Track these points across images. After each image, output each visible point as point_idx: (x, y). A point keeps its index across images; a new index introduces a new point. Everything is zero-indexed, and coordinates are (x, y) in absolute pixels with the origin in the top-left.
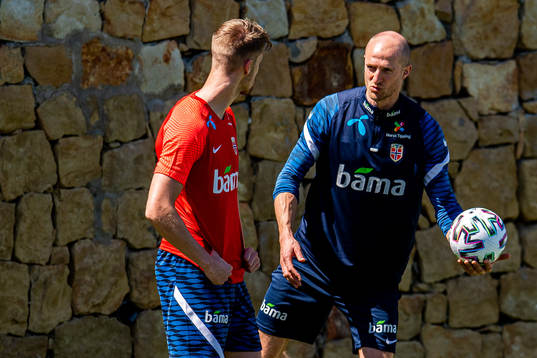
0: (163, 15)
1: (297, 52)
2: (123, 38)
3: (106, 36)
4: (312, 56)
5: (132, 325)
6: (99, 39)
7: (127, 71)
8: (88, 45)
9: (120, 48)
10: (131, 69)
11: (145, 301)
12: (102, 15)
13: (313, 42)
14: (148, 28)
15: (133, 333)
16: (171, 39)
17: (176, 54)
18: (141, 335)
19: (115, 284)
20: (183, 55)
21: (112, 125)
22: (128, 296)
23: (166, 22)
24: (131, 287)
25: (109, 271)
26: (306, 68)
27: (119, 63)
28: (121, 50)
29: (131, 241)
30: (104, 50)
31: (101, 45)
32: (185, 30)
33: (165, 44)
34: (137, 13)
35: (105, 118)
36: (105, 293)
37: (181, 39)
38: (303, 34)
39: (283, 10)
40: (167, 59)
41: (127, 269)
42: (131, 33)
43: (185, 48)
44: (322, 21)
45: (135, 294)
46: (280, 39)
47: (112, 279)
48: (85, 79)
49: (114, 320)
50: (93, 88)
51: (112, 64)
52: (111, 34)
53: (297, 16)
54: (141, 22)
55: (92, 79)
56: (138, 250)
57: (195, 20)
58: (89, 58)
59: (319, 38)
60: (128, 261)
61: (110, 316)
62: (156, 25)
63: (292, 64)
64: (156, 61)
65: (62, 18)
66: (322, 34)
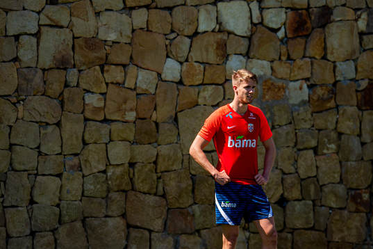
0: (299, 68)
1: (359, 86)
2: (281, 79)
3: (273, 77)
4: (367, 87)
5: (284, 208)
6: (270, 79)
7: (283, 93)
8: (266, 81)
9: (280, 83)
10: (285, 92)
11: (290, 197)
12: (272, 68)
13: (367, 81)
14: (292, 74)
15: (284, 211)
16: (302, 79)
17: (305, 86)
18: (288, 212)
19: (277, 189)
20: (308, 86)
21: (276, 118)
22: (282, 195)
23: (301, 72)
24: (283, 190)
25: (274, 183)
26: (363, 93)
27: (279, 90)
28: (280, 84)
29: (284, 170)
30: (272, 84)
31: (271, 82)
32: (309, 75)
33: (300, 81)
34: (288, 67)
35: (273, 114)
36: (272, 193)
37: (307, 79)
38: (362, 78)
39: (354, 67)
40: (301, 88)
41: (282, 182)
42: (285, 77)
43: (309, 84)
44: (371, 71)
45: (286, 194)
46: (351, 80)
47: (275, 187)
48: (263, 97)
49: (276, 205)
50: (267, 101)
51: (276, 90)
52: (276, 77)
53: (359, 69)
54: (289, 72)
55: (267, 97)
56: (287, 174)
57: (314, 71)
58: (266, 87)
59: (369, 79)
60: (282, 179)
61: (276, 203)
62: (296, 73)
63: (357, 91)
64: (296, 89)
65: (254, 69)
66: (371, 78)
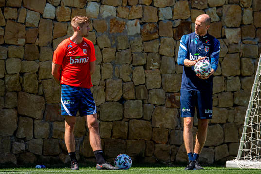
0: (135, 12)
1: (175, 24)
2: (123, 18)
3: (117, 18)
4: (179, 25)
5: (123, 105)
6: (115, 18)
7: (124, 28)
8: (112, 20)
9: (122, 21)
10: (125, 27)
11: (127, 97)
12: (117, 11)
13: (180, 21)
14: (130, 16)
15: (123, 107)
16: (137, 19)
17: (138, 23)
18: (126, 107)
19: (119, 92)
20: (140, 24)
21: (119, 44)
23: (136, 14)
24: (123, 93)
25: (117, 88)
26: (177, 29)
27: (121, 26)
28: (122, 22)
29: (124, 79)
30: (117, 22)
31: (116, 20)
32: (141, 17)
33: (135, 20)
34: (127, 11)
35: (117, 42)
36: (115, 94)
37: (140, 19)
38: (177, 18)
39: (171, 11)
40: (136, 25)
41: (122, 87)
42: (125, 17)
43: (141, 22)
44: (182, 14)
45: (124, 95)
46: (169, 20)
47: (118, 91)
48: (111, 31)
49: (118, 103)
50: (113, 33)
51: (119, 26)
53: (175, 13)
54: (128, 14)
55: (113, 31)
56: (125, 82)
57: (144, 14)
58: (113, 24)
59: (181, 20)
60: (122, 85)
61: (118, 101)
62: (133, 15)
63: (173, 27)
64: (132, 25)
65: (105, 12)
66: (182, 19)
